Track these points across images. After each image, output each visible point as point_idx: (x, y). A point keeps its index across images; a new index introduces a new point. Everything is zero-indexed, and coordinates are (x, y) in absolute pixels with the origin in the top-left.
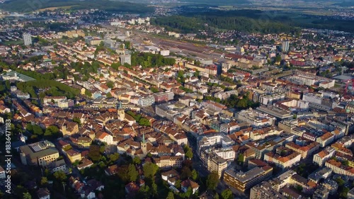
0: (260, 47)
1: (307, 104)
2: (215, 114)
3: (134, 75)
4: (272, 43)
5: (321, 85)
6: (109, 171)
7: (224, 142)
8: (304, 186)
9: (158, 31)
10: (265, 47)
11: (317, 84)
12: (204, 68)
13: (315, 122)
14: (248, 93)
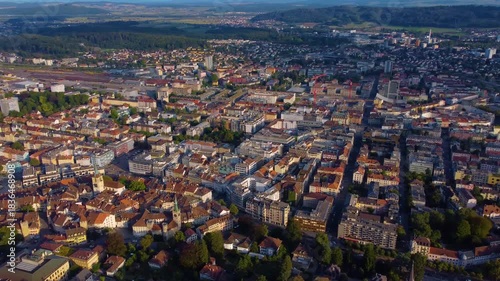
0: (178, 67)
1: (295, 123)
2: (213, 154)
3: (42, 126)
4: (187, 59)
5: (285, 101)
6: (157, 262)
7: (258, 184)
8: (374, 207)
9: (12, 60)
10: (184, 65)
11: (280, 100)
12: (136, 101)
13: (318, 140)
14: (222, 123)
